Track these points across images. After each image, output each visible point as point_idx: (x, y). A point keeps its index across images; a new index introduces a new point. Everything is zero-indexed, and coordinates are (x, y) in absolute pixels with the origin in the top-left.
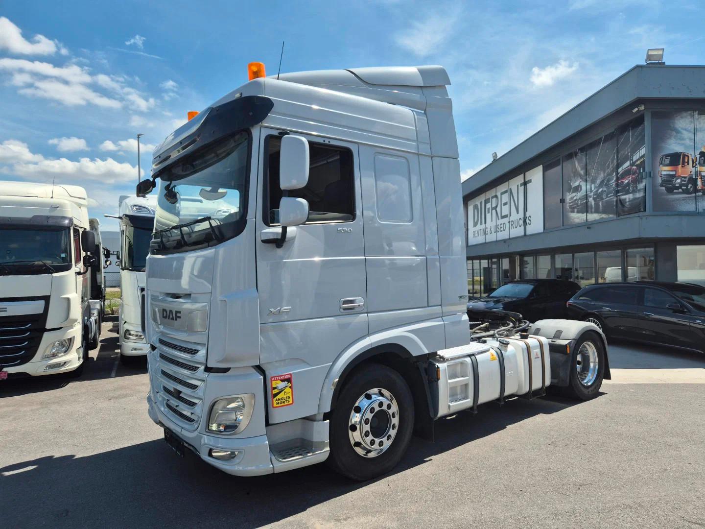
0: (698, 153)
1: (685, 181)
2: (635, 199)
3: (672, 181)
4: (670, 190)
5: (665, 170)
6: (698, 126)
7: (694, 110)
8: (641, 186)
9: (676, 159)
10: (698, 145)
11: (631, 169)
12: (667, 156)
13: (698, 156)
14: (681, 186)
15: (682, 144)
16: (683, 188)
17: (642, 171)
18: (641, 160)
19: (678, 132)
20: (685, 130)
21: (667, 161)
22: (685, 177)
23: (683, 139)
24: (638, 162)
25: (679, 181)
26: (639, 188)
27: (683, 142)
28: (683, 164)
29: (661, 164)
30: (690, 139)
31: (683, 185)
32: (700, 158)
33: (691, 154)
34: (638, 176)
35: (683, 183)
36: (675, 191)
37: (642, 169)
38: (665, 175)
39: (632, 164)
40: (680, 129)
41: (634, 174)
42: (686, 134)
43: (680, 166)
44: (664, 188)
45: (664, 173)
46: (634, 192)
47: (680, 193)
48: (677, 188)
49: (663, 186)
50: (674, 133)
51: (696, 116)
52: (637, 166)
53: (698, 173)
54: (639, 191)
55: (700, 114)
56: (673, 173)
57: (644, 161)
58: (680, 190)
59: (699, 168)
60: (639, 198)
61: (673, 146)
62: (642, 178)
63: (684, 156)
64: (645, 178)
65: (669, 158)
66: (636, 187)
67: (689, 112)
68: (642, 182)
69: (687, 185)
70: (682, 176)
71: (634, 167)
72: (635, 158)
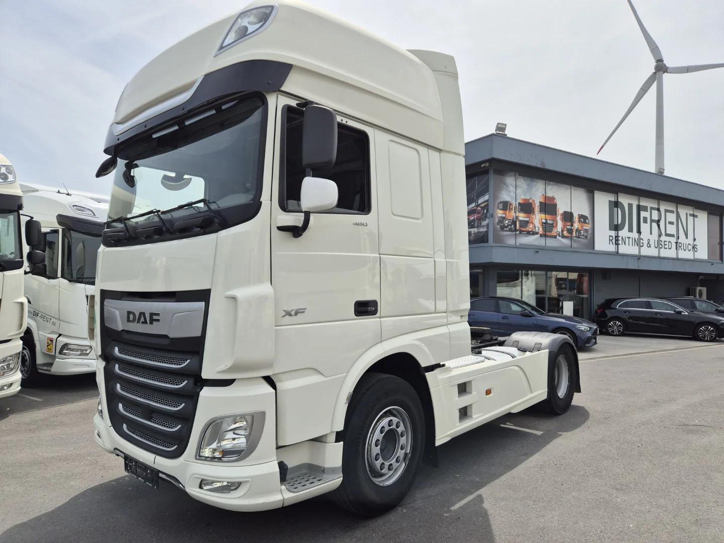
0: (517, 203)
1: (510, 222)
2: (479, 232)
3: (503, 221)
4: (503, 228)
5: (500, 213)
6: (518, 184)
7: (516, 172)
8: (484, 223)
9: (506, 206)
10: (518, 197)
11: (476, 210)
12: (501, 202)
13: (517, 205)
14: (508, 225)
15: (510, 196)
16: (510, 227)
17: (485, 212)
18: (486, 203)
19: (507, 186)
20: (512, 186)
21: (501, 207)
22: (510, 220)
23: (510, 192)
24: (483, 205)
25: (507, 222)
26: (482, 224)
27: (510, 194)
28: (509, 210)
29: (498, 208)
30: (514, 193)
31: (510, 225)
32: (519, 206)
33: (514, 204)
34: (482, 215)
35: (509, 223)
36: (505, 229)
37: (485, 210)
38: (500, 217)
39: (478, 206)
40: (508, 184)
41: (479, 213)
42: (512, 189)
43: (508, 211)
44: (499, 226)
45: (500, 215)
46: (478, 227)
47: (507, 231)
48: (506, 227)
49: (498, 224)
50: (505, 187)
51: (517, 176)
52: (482, 207)
53: (517, 217)
54: (483, 226)
55: (520, 175)
56: (504, 216)
57: (488, 205)
58: (507, 229)
59: (518, 214)
60: (483, 232)
61: (505, 196)
62: (486, 217)
63: (510, 204)
64: (488, 218)
65: (502, 204)
66: (481, 224)
67: (513, 173)
68: (485, 220)
69: (511, 225)
70: (509, 218)
71: (479, 208)
72: (480, 201)
